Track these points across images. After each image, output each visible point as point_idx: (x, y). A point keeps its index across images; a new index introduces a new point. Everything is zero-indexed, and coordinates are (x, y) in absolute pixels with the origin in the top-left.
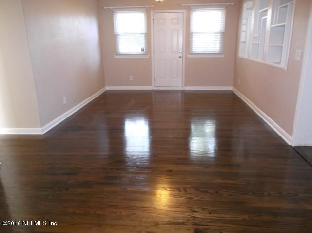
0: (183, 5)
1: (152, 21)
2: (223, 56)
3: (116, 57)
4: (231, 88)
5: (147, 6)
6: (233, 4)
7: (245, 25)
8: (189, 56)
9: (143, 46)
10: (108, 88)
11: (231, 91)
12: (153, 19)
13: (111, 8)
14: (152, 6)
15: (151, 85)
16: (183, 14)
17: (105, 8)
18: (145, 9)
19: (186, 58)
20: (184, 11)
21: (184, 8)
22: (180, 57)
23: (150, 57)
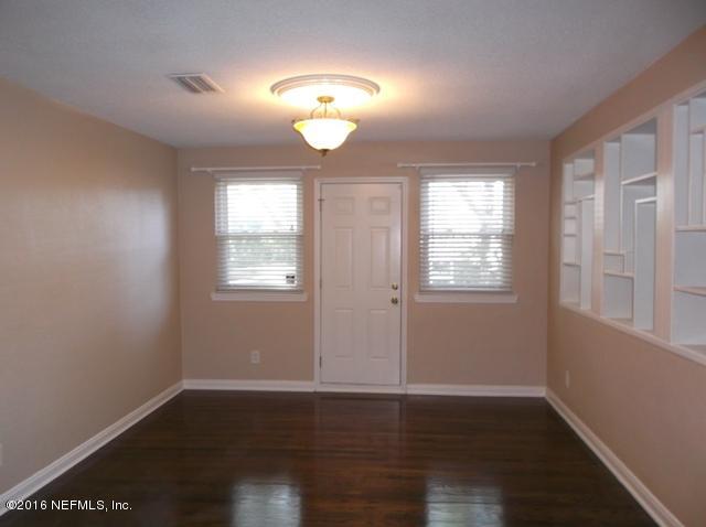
0: (400, 165)
1: (317, 204)
2: (513, 300)
3: (215, 297)
4: (540, 392)
5: (303, 168)
6: (534, 164)
7: (572, 218)
8: (418, 298)
9: (292, 269)
10: (189, 384)
11: (543, 399)
12: (321, 200)
13: (209, 169)
14: (319, 167)
15: (312, 379)
16: (401, 187)
17: (193, 169)
18: (300, 173)
19: (411, 303)
20: (404, 180)
21: (403, 172)
22: (395, 301)
23: (311, 299)
